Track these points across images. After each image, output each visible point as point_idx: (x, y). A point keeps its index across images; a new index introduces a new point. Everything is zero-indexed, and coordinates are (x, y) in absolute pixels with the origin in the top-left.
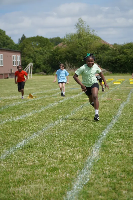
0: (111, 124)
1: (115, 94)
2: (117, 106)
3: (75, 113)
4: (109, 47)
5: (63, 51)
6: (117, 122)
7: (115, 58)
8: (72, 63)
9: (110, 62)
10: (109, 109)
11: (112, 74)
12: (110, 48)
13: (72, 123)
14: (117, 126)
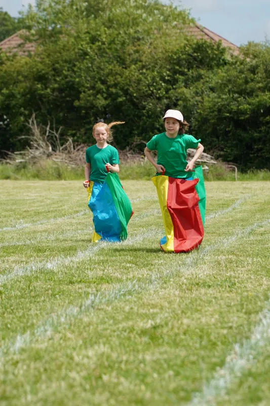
0: (223, 376)
1: (249, 256)
2: (256, 303)
3: (56, 331)
4: (223, 52)
5: (19, 73)
6: (250, 370)
7: (249, 104)
8: (59, 122)
9: (230, 119)
10: (217, 316)
11: (236, 174)
12: (227, 57)
13: (39, 371)
14: (250, 387)
